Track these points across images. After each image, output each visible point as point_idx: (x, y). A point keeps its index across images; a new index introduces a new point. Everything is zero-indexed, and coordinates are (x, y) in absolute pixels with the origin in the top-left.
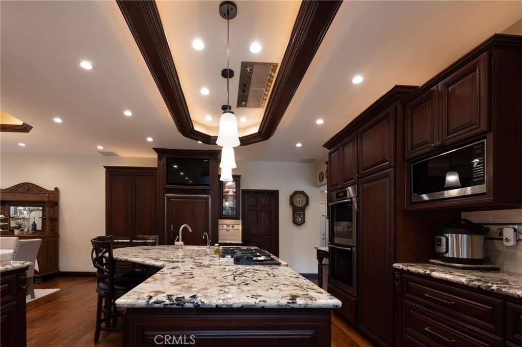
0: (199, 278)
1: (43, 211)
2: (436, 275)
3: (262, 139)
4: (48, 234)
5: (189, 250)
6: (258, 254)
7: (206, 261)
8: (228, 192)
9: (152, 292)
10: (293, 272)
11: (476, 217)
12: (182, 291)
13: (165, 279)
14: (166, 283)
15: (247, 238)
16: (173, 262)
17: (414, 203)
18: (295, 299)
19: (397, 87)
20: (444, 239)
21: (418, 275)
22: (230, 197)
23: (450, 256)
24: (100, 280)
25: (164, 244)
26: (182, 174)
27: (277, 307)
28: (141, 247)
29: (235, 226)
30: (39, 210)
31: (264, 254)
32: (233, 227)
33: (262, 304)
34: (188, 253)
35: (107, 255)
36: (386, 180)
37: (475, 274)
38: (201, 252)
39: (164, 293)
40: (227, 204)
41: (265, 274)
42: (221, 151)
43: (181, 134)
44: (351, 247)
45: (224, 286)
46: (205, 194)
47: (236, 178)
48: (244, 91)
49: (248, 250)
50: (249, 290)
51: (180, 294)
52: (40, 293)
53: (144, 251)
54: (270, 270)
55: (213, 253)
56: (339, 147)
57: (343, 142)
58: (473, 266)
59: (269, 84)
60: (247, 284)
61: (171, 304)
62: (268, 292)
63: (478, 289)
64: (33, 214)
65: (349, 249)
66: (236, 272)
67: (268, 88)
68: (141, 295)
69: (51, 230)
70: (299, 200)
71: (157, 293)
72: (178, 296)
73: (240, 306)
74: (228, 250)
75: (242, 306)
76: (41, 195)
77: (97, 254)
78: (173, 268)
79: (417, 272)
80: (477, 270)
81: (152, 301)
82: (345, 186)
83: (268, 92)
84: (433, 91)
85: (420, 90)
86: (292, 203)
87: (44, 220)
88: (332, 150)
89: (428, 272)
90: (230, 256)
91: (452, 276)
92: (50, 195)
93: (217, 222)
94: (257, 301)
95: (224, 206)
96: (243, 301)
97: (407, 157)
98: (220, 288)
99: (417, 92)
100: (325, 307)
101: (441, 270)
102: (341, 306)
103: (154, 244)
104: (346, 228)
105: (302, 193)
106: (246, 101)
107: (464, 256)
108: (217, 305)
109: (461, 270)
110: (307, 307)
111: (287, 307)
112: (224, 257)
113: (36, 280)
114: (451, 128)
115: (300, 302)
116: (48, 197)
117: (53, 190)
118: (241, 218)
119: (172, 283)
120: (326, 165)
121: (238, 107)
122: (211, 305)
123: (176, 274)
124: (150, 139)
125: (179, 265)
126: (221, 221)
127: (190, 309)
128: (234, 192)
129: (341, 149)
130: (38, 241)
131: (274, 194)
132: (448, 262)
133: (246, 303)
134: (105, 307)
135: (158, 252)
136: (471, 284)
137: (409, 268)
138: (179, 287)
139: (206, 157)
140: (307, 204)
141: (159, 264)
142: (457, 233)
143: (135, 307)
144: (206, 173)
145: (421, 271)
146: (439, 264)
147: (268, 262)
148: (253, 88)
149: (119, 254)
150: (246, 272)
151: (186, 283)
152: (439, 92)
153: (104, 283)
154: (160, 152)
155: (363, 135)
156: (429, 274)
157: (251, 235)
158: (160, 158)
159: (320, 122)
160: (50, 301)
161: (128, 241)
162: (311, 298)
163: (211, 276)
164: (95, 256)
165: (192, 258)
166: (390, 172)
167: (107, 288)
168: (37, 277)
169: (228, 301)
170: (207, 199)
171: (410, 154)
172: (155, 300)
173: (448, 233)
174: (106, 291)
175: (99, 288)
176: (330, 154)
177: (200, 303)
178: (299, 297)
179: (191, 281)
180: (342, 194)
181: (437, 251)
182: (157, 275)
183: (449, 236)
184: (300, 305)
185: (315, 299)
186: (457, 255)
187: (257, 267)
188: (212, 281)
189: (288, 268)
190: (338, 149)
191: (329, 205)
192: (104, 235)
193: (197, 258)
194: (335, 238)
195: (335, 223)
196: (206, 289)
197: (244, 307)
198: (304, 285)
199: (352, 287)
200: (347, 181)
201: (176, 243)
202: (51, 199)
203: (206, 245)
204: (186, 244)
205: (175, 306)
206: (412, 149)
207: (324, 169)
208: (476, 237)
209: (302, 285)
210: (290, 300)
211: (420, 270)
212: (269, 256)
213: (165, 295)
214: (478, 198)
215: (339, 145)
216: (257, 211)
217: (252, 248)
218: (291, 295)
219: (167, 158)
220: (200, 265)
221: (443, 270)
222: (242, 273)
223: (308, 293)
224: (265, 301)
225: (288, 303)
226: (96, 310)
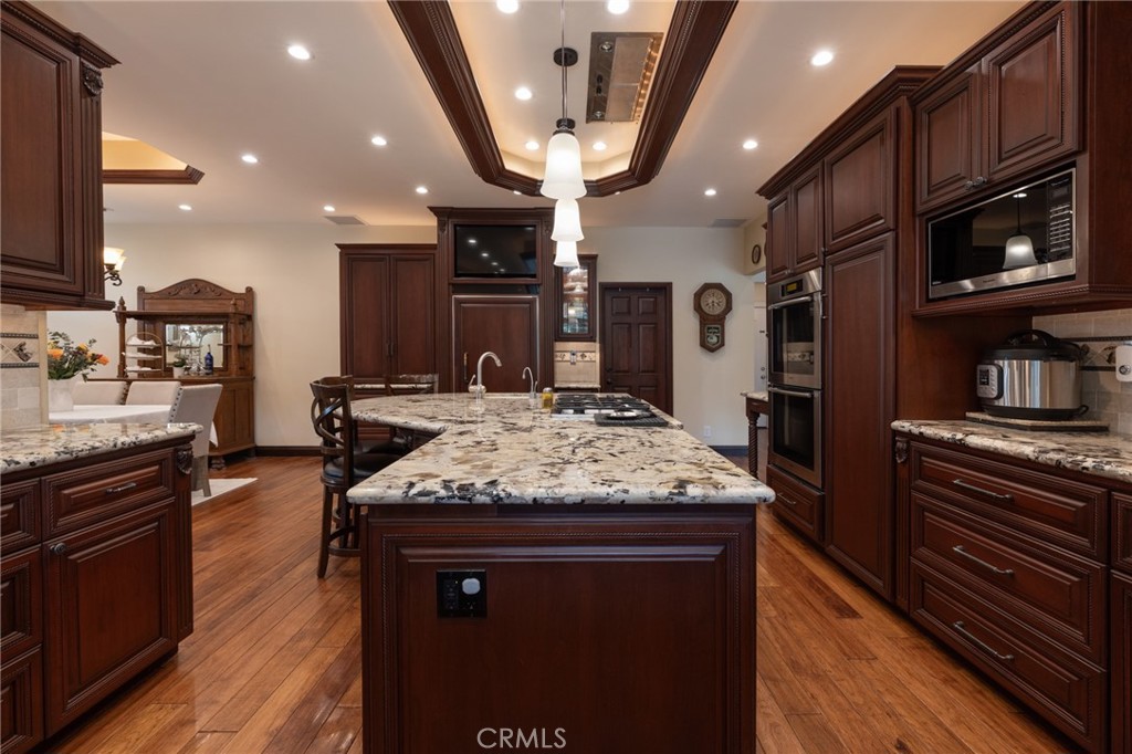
0: (507, 451)
1: (226, 331)
2: (976, 442)
3: (635, 182)
4: (234, 376)
5: (496, 401)
6: (627, 406)
7: (524, 420)
8: (572, 289)
9: (416, 475)
10: (691, 438)
11: (1060, 326)
12: (471, 473)
13: (442, 452)
14: (444, 459)
15: (612, 378)
16: (462, 422)
17: (934, 300)
18: (685, 488)
19: (899, 69)
20: (994, 371)
21: (940, 442)
22: (577, 299)
23: (1008, 404)
24: (330, 459)
25: (450, 391)
26: (485, 255)
27: (650, 501)
28: (404, 397)
29: (587, 354)
30: (217, 330)
31: (639, 407)
32: (583, 356)
33: (621, 496)
34: (493, 407)
35: (340, 411)
36: (880, 256)
37: (1054, 439)
38: (517, 405)
39: (437, 476)
40: (574, 312)
41: (634, 442)
42: (554, 208)
43: (480, 179)
44: (810, 390)
45: (553, 465)
46: (529, 293)
47: (587, 260)
48: (599, 90)
49: (608, 398)
50: (599, 472)
51: (466, 479)
52: (221, 486)
53: (410, 403)
54: (646, 436)
55: (540, 406)
56: (787, 193)
57: (796, 184)
58: (1054, 423)
59: (648, 74)
60: (596, 461)
61: (449, 497)
62: (635, 474)
63: (1057, 469)
64: (207, 337)
65: (807, 394)
66: (579, 439)
67: (646, 82)
68: (395, 480)
69: (241, 368)
70: (713, 304)
71: (425, 476)
72: (463, 482)
73: (579, 500)
74: (569, 400)
75: (583, 501)
76: (220, 302)
77: (322, 410)
78: (461, 434)
79: (938, 437)
80: (1062, 431)
81: (413, 491)
82: (798, 271)
83: (646, 89)
84: (971, 75)
85: (946, 73)
86: (698, 308)
87: (227, 349)
88: (774, 199)
89: (959, 436)
90: (572, 411)
91: (1006, 443)
92: (239, 302)
93: (552, 347)
94: (611, 491)
95: (565, 316)
96: (584, 491)
97: (920, 208)
98: (544, 468)
99: (939, 78)
100: (742, 501)
101: (987, 432)
102: (773, 499)
103: (430, 391)
104: (807, 354)
105: (719, 287)
106: (603, 109)
107: (1035, 402)
108: (535, 499)
109: (1028, 433)
110: (707, 501)
111: (669, 502)
112: (559, 412)
113: (213, 462)
114: (1006, 147)
115: (694, 492)
116: (235, 304)
117: (244, 291)
118: (598, 339)
119: (453, 459)
120: (764, 231)
121: (588, 121)
122: (522, 498)
123: (464, 444)
124: (422, 190)
125: (471, 427)
126: (559, 346)
127: (483, 506)
128: (585, 289)
129: (791, 197)
130: (215, 388)
131: (663, 291)
132: (1002, 417)
133: (590, 495)
134: (338, 512)
135: (436, 406)
136: (1043, 458)
137: (923, 429)
138: (467, 467)
139: (530, 222)
140: (729, 308)
141: (435, 426)
142: (1020, 358)
143: (382, 502)
144: (530, 254)
145: (946, 434)
146: (984, 422)
147: (644, 420)
148: (617, 83)
149: (362, 409)
150: (599, 439)
151: (481, 460)
152: (982, 76)
153: (335, 465)
154: (441, 213)
155: (835, 167)
156: (960, 440)
157: (618, 372)
158: (441, 226)
159: (750, 145)
160: (238, 502)
161: (383, 386)
162: (716, 486)
163: (530, 447)
164: (317, 414)
165: (498, 415)
166: (885, 240)
167: (341, 475)
168: (216, 457)
169: (557, 490)
170: (532, 302)
171: (926, 202)
172: (420, 489)
173: (1003, 359)
174: (339, 480)
175: (326, 474)
176: (771, 208)
177: (502, 494)
178: (692, 482)
179: (490, 456)
180: (794, 287)
181: (980, 395)
182: (429, 447)
183: (1005, 364)
184: (694, 498)
185: (723, 487)
186: (1021, 402)
187: (620, 430)
188: (531, 456)
189: (682, 431)
190: (786, 199)
191: (770, 308)
192: (337, 374)
193: (509, 415)
194: (785, 374)
195: (785, 345)
196: (518, 469)
197: (587, 502)
198: (707, 461)
199: (812, 469)
200: (805, 260)
201: (471, 388)
202: (240, 309)
203: (529, 391)
204: (489, 390)
205: (456, 501)
206: (929, 193)
207: (761, 239)
208: (1059, 366)
209: (703, 462)
210: (674, 488)
211: (941, 431)
212: (647, 410)
213: (439, 480)
214: (1060, 287)
215: (788, 189)
216: (630, 324)
217: (617, 395)
218: (677, 479)
219: (455, 226)
220: (512, 428)
221: (991, 432)
222: (591, 441)
223: (713, 475)
224: (626, 491)
225: (671, 493)
226: (321, 518)
